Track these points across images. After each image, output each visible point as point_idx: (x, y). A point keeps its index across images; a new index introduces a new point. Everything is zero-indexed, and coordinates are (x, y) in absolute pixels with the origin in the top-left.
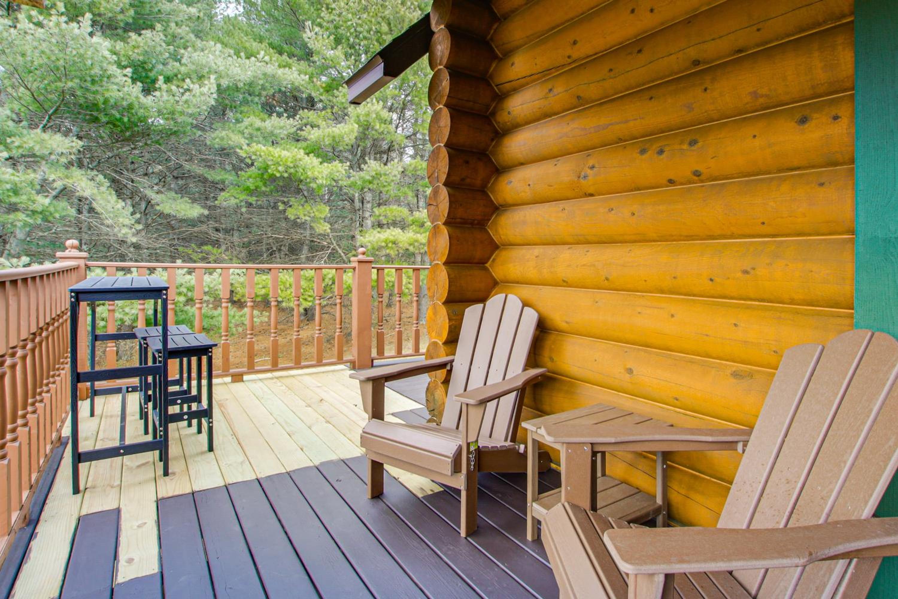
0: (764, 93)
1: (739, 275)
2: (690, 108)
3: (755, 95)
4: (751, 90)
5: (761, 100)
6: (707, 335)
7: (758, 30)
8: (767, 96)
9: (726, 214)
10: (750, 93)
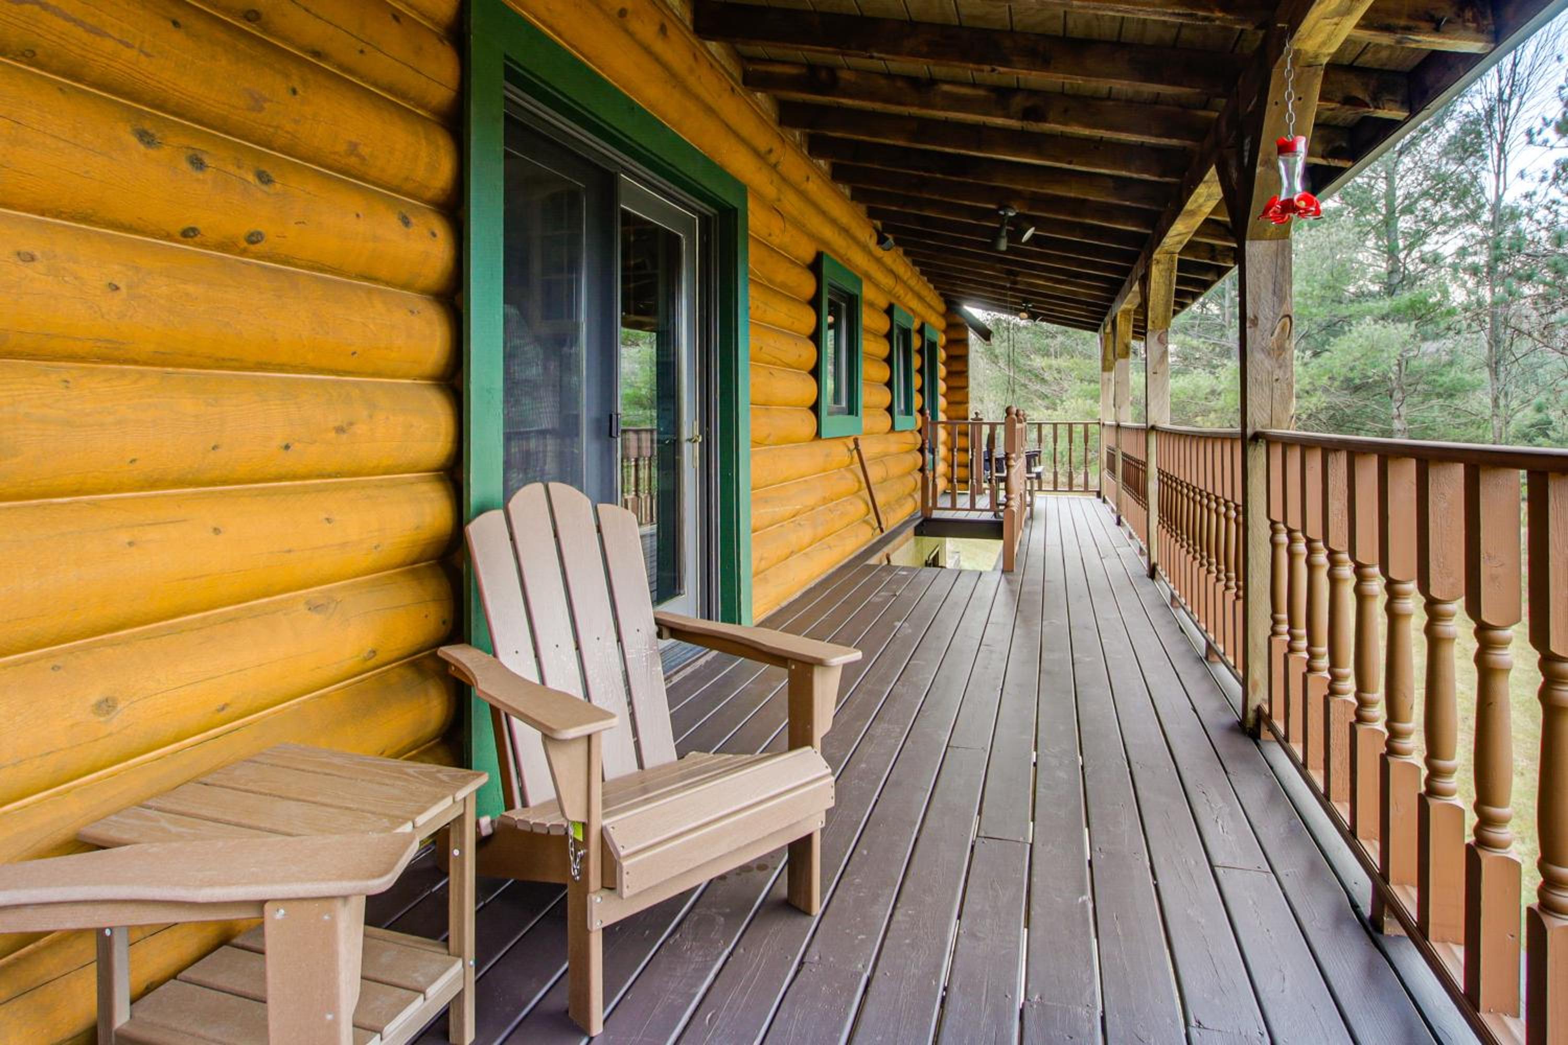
0: (363, 153)
1: (333, 434)
2: (257, 103)
3: (353, 148)
4: (354, 138)
5: (353, 160)
6: (289, 551)
7: (362, 52)
8: (362, 159)
9: (313, 329)
10: (350, 142)
